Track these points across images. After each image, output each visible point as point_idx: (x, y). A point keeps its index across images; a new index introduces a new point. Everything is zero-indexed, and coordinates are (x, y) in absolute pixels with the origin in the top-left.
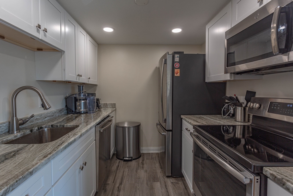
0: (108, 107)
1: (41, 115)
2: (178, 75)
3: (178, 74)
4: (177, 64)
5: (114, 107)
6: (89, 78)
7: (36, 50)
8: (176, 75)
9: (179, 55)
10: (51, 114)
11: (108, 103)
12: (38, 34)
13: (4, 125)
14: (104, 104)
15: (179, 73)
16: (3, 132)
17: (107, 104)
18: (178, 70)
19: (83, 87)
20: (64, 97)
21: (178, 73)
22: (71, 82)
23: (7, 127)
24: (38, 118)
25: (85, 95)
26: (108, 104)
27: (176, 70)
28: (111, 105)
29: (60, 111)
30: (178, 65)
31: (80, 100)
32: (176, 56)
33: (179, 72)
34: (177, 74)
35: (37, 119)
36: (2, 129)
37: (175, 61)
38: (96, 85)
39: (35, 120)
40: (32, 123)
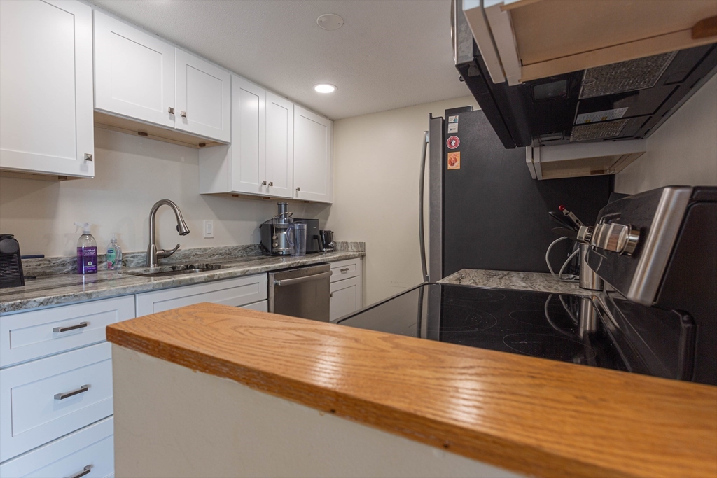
0: (350, 249)
1: (205, 250)
2: (457, 166)
3: (456, 164)
4: (454, 139)
5: (360, 250)
6: (299, 189)
7: (198, 147)
8: (450, 167)
9: (457, 117)
10: (224, 251)
11: (349, 241)
12: (173, 122)
13: (143, 255)
14: (342, 243)
15: (458, 162)
16: (141, 265)
17: (347, 243)
18: (455, 155)
19: (285, 205)
20: (260, 225)
21: (456, 161)
22: (269, 198)
23: (145, 259)
24: (198, 253)
25: (289, 221)
26: (349, 244)
27: (450, 155)
28: (355, 246)
29: (246, 248)
30: (456, 141)
31: (279, 230)
32: (452, 119)
33: (458, 159)
34: (454, 164)
35: (196, 254)
36: (139, 260)
37: (449, 132)
38: (329, 205)
39: (194, 256)
40: (187, 260)
